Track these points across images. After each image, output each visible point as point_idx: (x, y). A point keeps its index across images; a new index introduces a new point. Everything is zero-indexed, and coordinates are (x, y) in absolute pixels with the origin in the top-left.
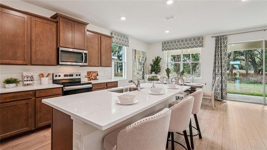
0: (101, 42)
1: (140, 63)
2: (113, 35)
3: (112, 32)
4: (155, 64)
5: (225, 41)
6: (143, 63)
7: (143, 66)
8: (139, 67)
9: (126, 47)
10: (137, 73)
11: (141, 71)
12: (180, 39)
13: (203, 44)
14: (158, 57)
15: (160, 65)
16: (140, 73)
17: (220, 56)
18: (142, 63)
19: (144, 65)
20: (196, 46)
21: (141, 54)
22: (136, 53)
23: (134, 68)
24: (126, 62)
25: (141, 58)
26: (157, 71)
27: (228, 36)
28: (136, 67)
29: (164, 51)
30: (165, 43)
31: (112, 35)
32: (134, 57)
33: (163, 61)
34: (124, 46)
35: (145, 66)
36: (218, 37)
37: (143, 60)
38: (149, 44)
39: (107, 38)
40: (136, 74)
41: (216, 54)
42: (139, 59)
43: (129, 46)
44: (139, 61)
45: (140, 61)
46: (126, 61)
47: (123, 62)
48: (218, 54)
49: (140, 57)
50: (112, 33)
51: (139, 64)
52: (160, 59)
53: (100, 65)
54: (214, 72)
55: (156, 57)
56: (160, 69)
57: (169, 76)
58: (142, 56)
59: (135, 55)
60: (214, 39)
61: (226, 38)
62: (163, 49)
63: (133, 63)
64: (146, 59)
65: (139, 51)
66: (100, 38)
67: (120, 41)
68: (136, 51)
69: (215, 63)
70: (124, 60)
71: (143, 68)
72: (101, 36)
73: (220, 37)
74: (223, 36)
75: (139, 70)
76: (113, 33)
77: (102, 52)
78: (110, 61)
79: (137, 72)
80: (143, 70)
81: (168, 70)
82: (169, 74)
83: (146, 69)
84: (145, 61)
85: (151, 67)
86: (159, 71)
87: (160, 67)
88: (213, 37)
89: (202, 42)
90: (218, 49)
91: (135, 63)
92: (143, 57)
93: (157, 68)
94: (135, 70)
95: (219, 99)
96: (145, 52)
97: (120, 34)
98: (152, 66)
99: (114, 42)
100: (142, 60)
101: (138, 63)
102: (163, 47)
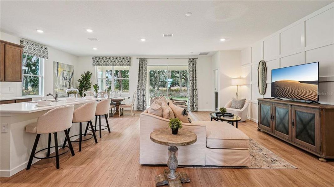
0: (6, 52)
1: (65, 79)
2: (25, 43)
3: (22, 39)
4: (84, 79)
5: (146, 63)
6: (69, 78)
7: (69, 81)
8: (63, 82)
9: (44, 59)
10: (61, 90)
11: (66, 86)
12: (108, 56)
13: (130, 64)
14: (88, 72)
15: (90, 81)
16: (64, 89)
17: (142, 75)
18: (67, 78)
19: (71, 80)
20: (125, 64)
21: (66, 68)
22: (60, 66)
23: (55, 83)
24: (44, 77)
25: (65, 73)
26: (87, 87)
27: (148, 59)
28: (59, 82)
29: (95, 66)
30: (96, 58)
31: (22, 43)
32: (56, 71)
33: (94, 76)
34: (40, 57)
35: (71, 82)
36: (141, 59)
37: (69, 75)
38: (77, 57)
39: (15, 47)
40: (58, 91)
41: (139, 73)
42: (64, 73)
43: (49, 58)
44: (63, 76)
45: (65, 76)
46: (43, 75)
47: (40, 76)
48: (141, 73)
49: (64, 70)
50: (22, 41)
51: (63, 79)
52: (90, 75)
53: (4, 79)
54: (138, 88)
55: (86, 72)
56: (90, 85)
57: (97, 92)
58: (67, 70)
59: (58, 67)
60: (138, 60)
61: (146, 61)
62: (94, 64)
63: (54, 78)
64: (73, 74)
65: (64, 64)
66: (4, 47)
67: (34, 51)
68: (59, 64)
69: (139, 80)
70: (41, 73)
71: (69, 84)
72: (5, 45)
73: (142, 59)
74: (144, 59)
75: (63, 86)
76: (24, 41)
77: (7, 64)
78: (19, 75)
79: (60, 88)
80: (69, 86)
81: (96, 86)
82: (97, 89)
83: (73, 85)
84: (71, 76)
85: (79, 83)
86: (89, 88)
87: (90, 83)
88: (137, 58)
89: (129, 62)
90: (141, 69)
91: (58, 78)
92: (69, 72)
93: (87, 84)
94: (58, 86)
95: (141, 110)
96: (71, 65)
97: (35, 42)
98: (81, 82)
99: (25, 53)
100: (67, 75)
101: (61, 78)
102: (94, 62)
